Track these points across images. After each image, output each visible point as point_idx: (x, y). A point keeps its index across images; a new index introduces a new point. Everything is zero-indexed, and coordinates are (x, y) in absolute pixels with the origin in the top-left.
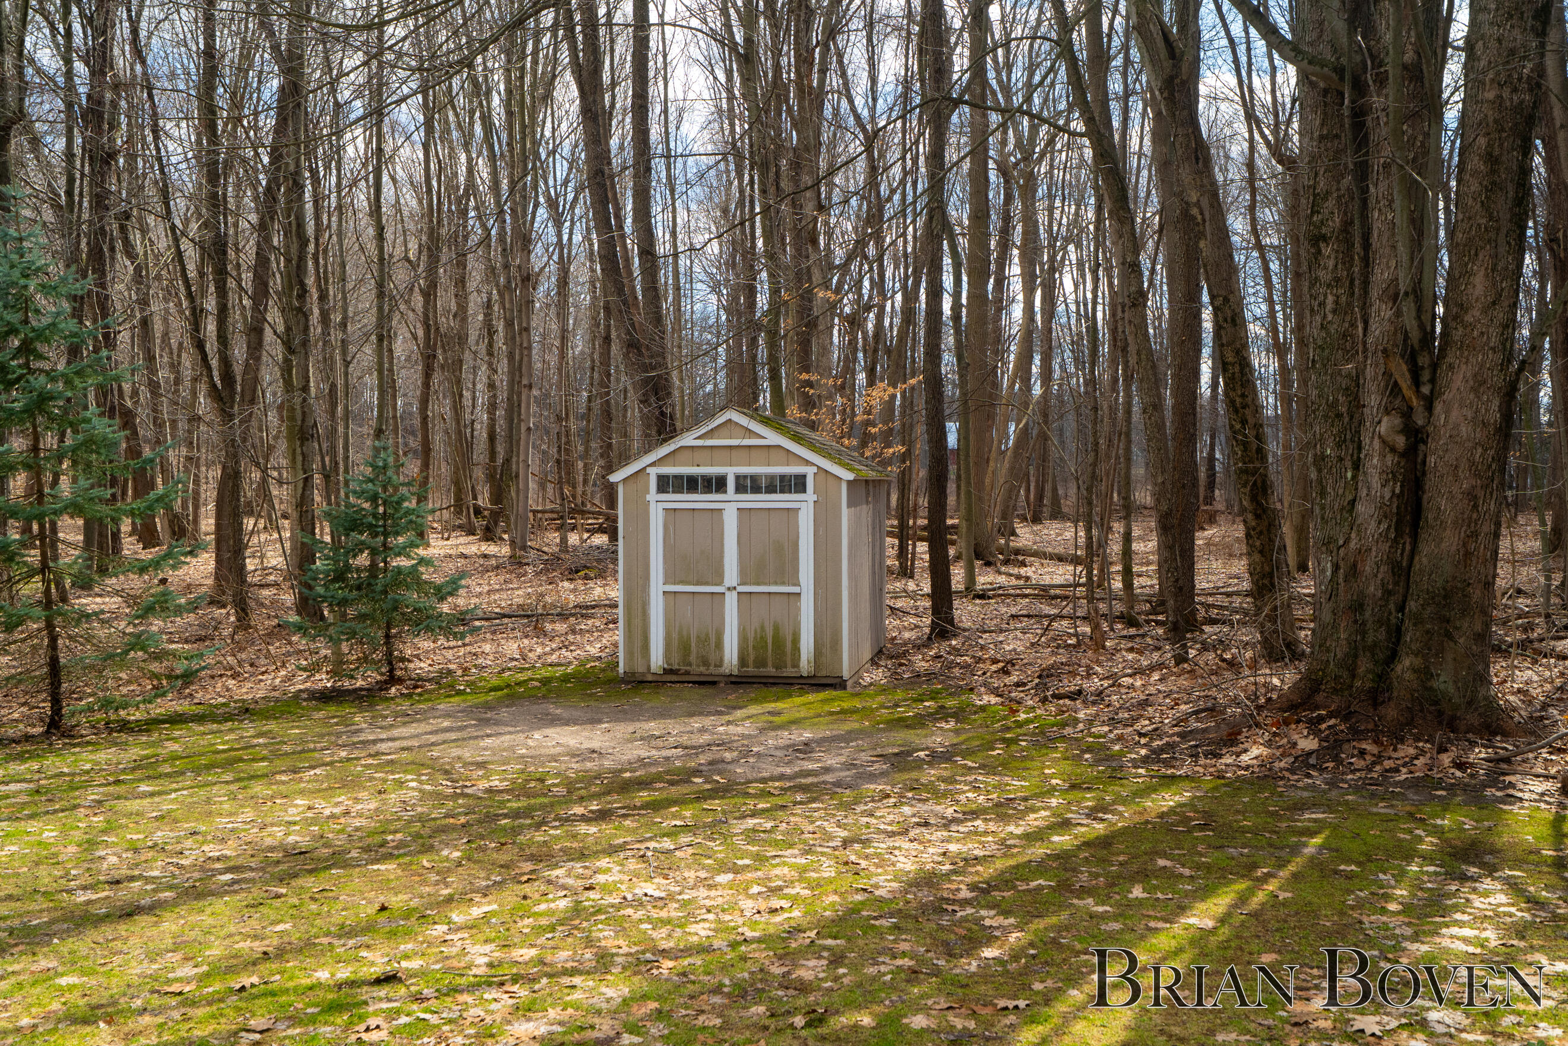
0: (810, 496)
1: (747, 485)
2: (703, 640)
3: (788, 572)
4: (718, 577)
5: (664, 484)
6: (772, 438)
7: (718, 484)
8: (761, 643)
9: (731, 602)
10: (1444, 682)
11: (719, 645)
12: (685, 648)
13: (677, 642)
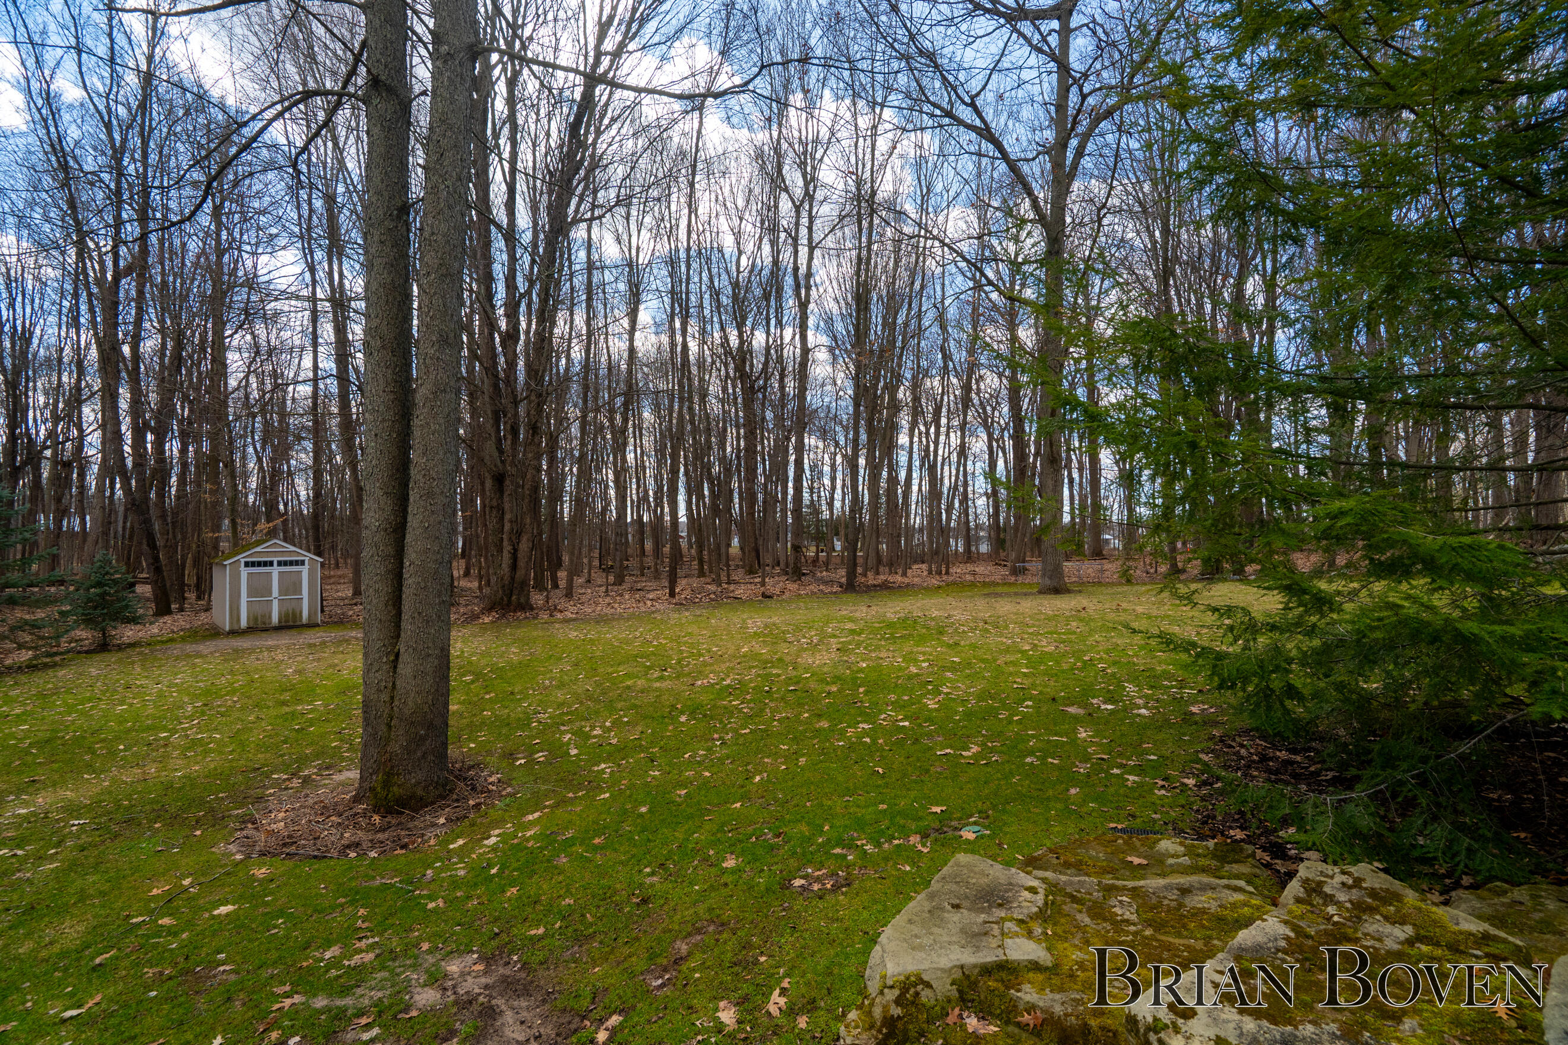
0: (307, 566)
1: (280, 563)
2: (263, 616)
3: (298, 590)
4: (270, 594)
5: (247, 564)
6: (292, 548)
7: (271, 564)
8: (287, 615)
9: (275, 603)
10: (522, 600)
11: (270, 617)
12: (256, 619)
13: (252, 617)
